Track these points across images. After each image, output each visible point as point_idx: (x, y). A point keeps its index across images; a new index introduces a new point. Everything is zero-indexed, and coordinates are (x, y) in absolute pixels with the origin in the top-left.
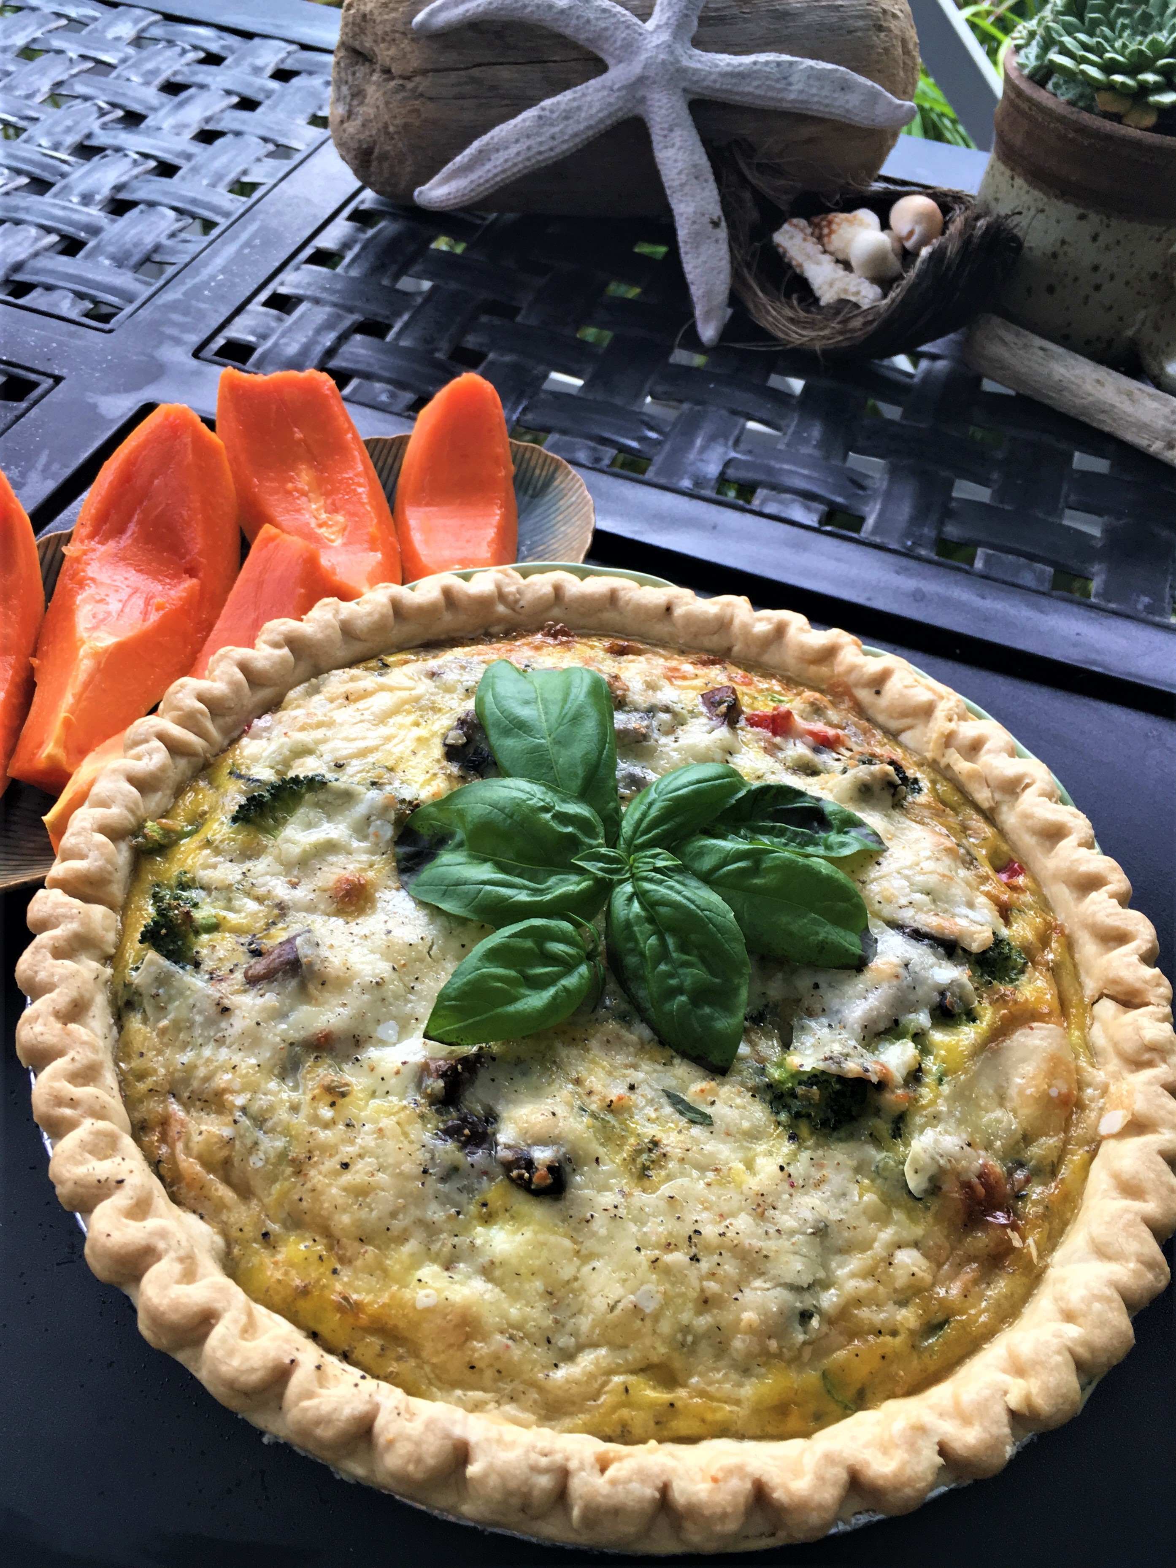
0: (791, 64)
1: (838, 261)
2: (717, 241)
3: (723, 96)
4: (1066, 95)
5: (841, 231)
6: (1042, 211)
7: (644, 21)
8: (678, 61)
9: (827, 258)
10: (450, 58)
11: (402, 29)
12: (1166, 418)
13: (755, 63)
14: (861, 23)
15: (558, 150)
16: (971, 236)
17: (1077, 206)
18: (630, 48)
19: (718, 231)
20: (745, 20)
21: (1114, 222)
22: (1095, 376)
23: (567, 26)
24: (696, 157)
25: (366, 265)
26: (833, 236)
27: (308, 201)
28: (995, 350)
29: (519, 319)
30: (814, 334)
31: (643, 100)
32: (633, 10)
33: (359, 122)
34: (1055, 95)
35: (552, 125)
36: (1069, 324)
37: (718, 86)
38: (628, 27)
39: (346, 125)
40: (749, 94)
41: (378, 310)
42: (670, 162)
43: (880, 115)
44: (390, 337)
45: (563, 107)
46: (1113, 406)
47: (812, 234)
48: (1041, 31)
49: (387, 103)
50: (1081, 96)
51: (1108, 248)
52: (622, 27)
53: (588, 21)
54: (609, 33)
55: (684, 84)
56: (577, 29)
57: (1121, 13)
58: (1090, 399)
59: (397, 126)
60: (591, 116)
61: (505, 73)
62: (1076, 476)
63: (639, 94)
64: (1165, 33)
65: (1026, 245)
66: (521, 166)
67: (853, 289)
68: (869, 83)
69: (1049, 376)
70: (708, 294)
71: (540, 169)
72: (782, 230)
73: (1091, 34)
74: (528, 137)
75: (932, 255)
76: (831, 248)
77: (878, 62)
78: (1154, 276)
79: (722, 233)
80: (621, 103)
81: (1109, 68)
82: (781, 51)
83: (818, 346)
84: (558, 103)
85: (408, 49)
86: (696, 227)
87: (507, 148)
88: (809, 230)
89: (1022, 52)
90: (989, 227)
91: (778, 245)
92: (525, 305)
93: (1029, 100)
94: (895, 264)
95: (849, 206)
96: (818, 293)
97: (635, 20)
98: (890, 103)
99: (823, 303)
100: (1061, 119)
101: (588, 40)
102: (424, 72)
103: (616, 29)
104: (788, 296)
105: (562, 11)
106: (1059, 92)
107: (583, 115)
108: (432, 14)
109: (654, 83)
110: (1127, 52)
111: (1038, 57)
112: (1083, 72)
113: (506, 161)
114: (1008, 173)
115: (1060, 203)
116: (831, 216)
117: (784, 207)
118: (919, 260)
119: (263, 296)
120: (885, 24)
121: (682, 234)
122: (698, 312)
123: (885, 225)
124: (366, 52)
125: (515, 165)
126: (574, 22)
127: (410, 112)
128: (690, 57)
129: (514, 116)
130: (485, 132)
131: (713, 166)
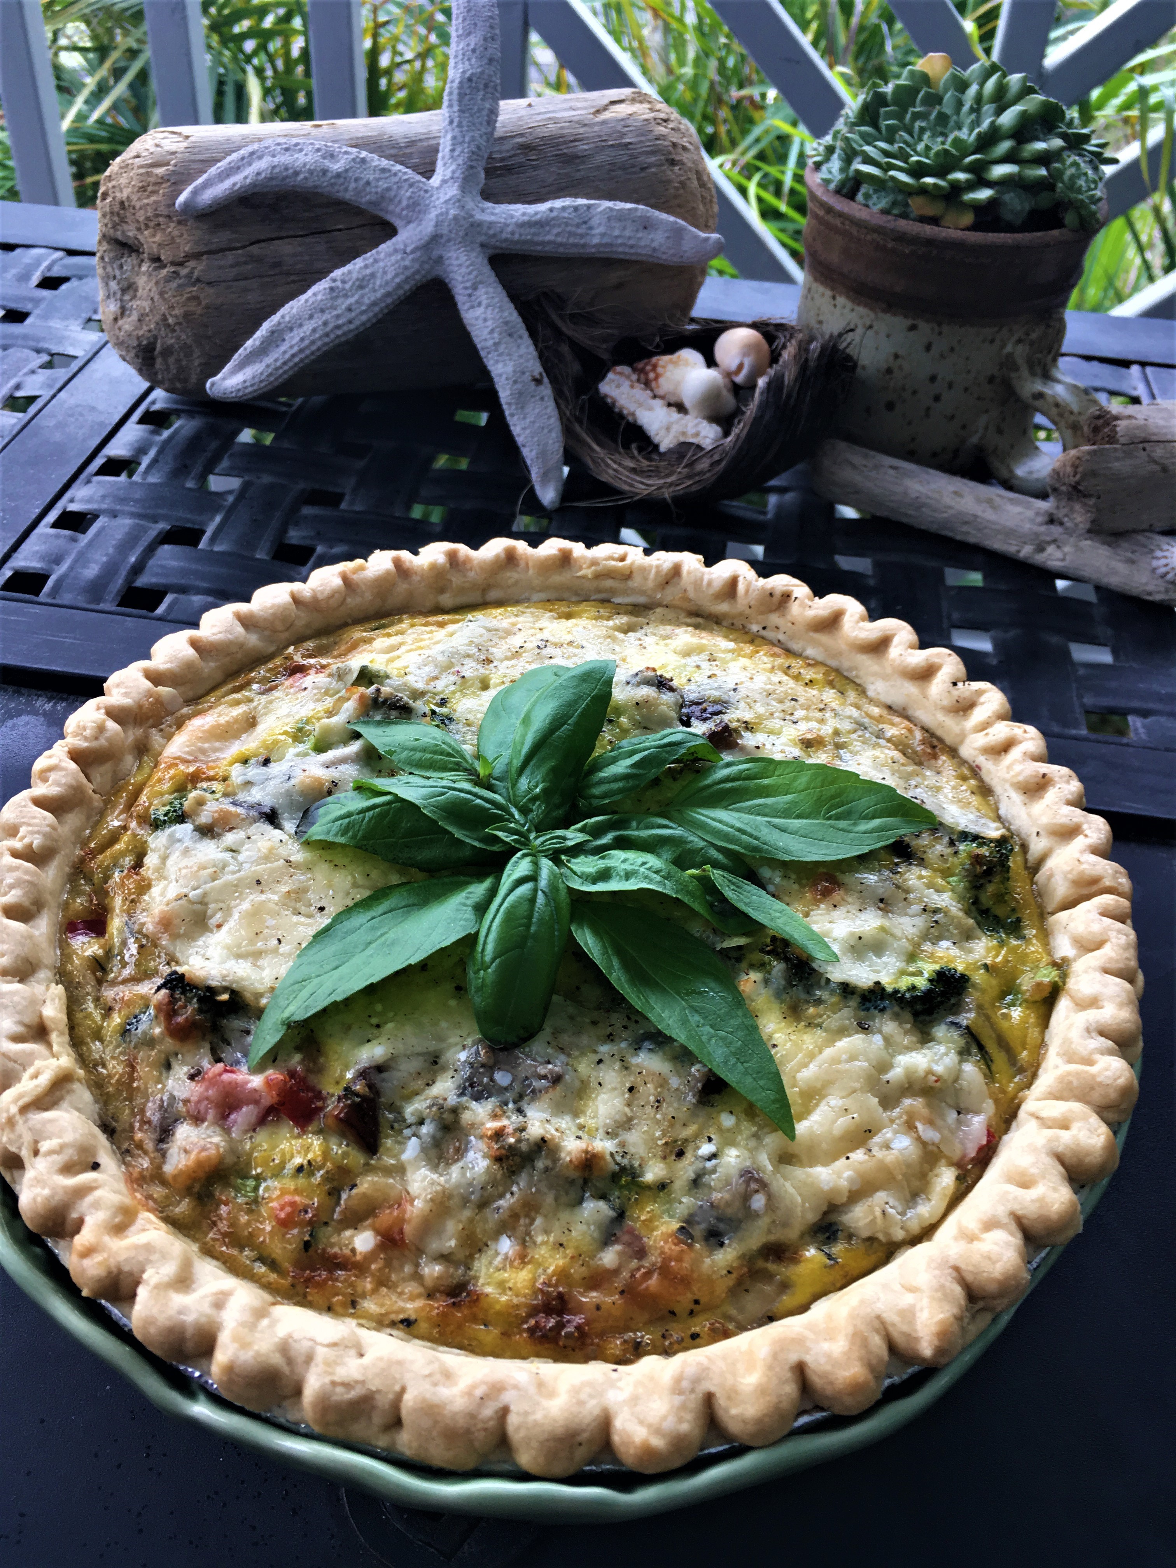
0: (589, 207)
1: (670, 405)
2: (542, 399)
3: (525, 247)
4: (881, 203)
5: (668, 374)
6: (870, 327)
7: (429, 178)
8: (472, 216)
9: (658, 402)
10: (222, 238)
11: (165, 213)
12: (1032, 521)
13: (551, 210)
14: (653, 159)
15: (357, 323)
16: (806, 360)
17: (906, 317)
18: (417, 207)
19: (542, 388)
20: (535, 168)
21: (945, 329)
22: (951, 488)
23: (346, 190)
24: (506, 314)
25: (167, 468)
26: (661, 380)
27: (93, 409)
28: (847, 474)
29: (343, 506)
30: (662, 481)
31: (440, 260)
32: (414, 168)
33: (135, 316)
34: (867, 206)
35: (346, 296)
36: (913, 440)
37: (516, 237)
38: (411, 185)
39: (120, 323)
40: (549, 242)
41: (185, 517)
42: (480, 322)
43: (688, 250)
44: (201, 546)
45: (355, 276)
46: (976, 516)
47: (638, 380)
48: (839, 144)
49: (162, 294)
50: (894, 204)
51: (943, 357)
52: (406, 186)
53: (368, 183)
54: (392, 193)
55: (482, 238)
56: (357, 192)
57: (916, 116)
58: (951, 512)
59: (176, 316)
60: (387, 283)
61: (286, 249)
62: (952, 593)
63: (435, 254)
64: (965, 130)
65: (861, 363)
66: (319, 343)
67: (691, 430)
68: (672, 219)
69: (905, 493)
70: (542, 455)
71: (340, 345)
72: (607, 380)
73: (891, 141)
74: (322, 311)
75: (769, 384)
76: (660, 392)
77: (676, 197)
78: (991, 379)
79: (546, 390)
80: (417, 266)
81: (918, 171)
82: (576, 196)
83: (667, 494)
84: (350, 272)
85: (176, 233)
86: (519, 386)
87: (301, 325)
88: (634, 377)
89: (824, 168)
90: (823, 348)
91: (606, 396)
92: (348, 491)
93: (840, 215)
94: (729, 401)
95: (672, 346)
96: (656, 440)
97: (418, 177)
98: (696, 237)
99: (663, 448)
100: (878, 230)
101: (370, 203)
102: (197, 256)
103: (399, 188)
104: (626, 447)
105: (338, 175)
106: (870, 203)
107: (378, 282)
108: (195, 193)
109: (449, 240)
110: (932, 153)
111: (842, 170)
112: (893, 178)
113: (302, 339)
114: (829, 293)
115: (888, 317)
116: (654, 360)
117: (605, 356)
118: (758, 392)
119: (52, 516)
120: (677, 158)
121: (504, 395)
122: (535, 474)
123: (711, 362)
124: (130, 242)
125: (313, 342)
126: (353, 185)
127: (188, 299)
128: (483, 210)
129: (304, 291)
130: (274, 312)
131: (525, 320)
